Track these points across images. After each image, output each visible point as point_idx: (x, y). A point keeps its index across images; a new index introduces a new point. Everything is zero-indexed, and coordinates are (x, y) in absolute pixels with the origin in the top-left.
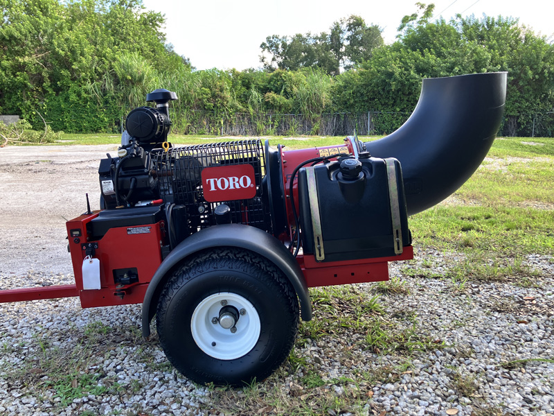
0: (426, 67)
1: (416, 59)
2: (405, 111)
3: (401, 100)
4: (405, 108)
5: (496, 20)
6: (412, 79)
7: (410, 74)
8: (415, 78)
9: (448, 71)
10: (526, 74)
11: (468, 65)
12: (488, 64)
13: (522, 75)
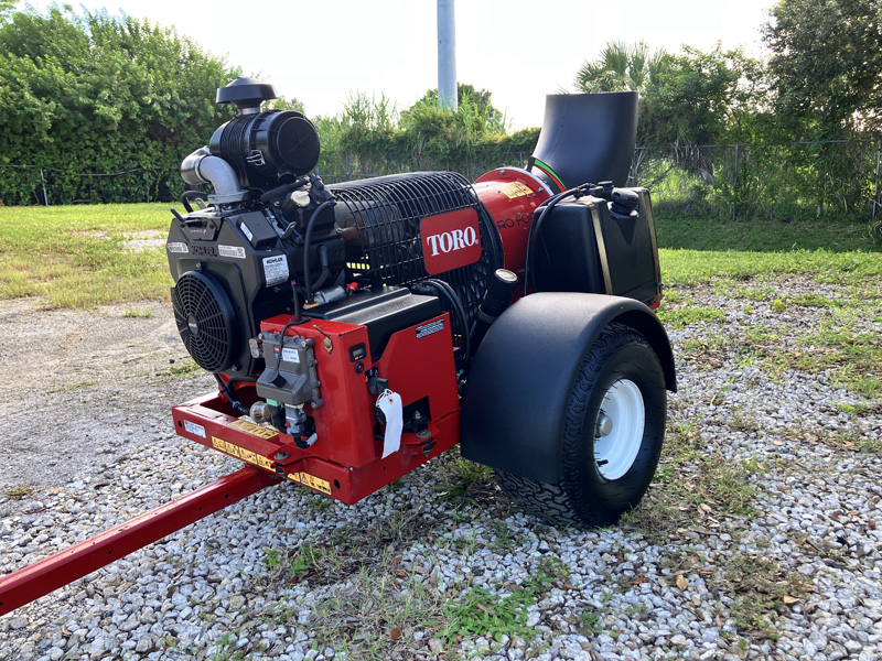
0: (49, 86)
1: (29, 72)
2: (19, 163)
3: (9, 143)
4: (19, 157)
5: (142, 24)
6: (28, 106)
7: (22, 97)
8: (34, 106)
9: (90, 97)
10: (205, 109)
11: (120, 89)
12: (150, 91)
13: (201, 112)
